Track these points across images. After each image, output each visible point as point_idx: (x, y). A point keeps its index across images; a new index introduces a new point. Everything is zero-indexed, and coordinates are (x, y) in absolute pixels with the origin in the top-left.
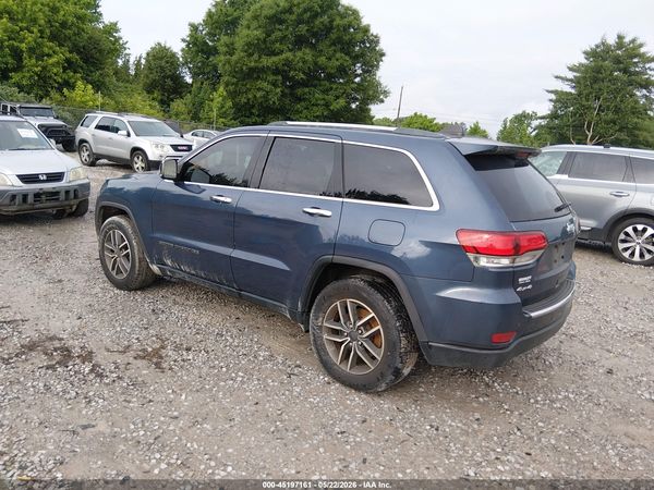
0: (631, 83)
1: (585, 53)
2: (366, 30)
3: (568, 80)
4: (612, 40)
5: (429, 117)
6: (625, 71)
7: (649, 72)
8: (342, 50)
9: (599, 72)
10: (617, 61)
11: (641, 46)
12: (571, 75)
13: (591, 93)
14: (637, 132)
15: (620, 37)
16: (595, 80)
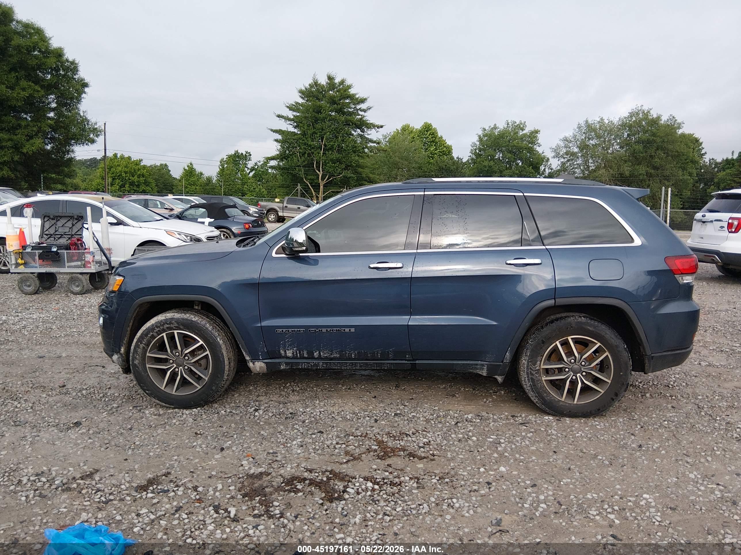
0: (348, 123)
1: (301, 92)
2: (59, 54)
3: (290, 120)
4: (323, 81)
5: (134, 158)
6: (340, 111)
7: (360, 113)
8: (28, 78)
9: (319, 112)
10: (333, 101)
11: (349, 87)
12: (291, 114)
13: (315, 133)
14: (360, 170)
15: (330, 78)
16: (316, 120)
